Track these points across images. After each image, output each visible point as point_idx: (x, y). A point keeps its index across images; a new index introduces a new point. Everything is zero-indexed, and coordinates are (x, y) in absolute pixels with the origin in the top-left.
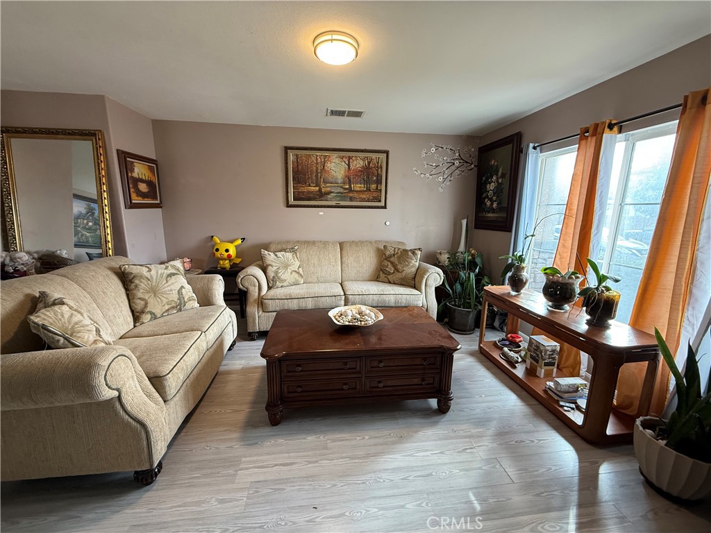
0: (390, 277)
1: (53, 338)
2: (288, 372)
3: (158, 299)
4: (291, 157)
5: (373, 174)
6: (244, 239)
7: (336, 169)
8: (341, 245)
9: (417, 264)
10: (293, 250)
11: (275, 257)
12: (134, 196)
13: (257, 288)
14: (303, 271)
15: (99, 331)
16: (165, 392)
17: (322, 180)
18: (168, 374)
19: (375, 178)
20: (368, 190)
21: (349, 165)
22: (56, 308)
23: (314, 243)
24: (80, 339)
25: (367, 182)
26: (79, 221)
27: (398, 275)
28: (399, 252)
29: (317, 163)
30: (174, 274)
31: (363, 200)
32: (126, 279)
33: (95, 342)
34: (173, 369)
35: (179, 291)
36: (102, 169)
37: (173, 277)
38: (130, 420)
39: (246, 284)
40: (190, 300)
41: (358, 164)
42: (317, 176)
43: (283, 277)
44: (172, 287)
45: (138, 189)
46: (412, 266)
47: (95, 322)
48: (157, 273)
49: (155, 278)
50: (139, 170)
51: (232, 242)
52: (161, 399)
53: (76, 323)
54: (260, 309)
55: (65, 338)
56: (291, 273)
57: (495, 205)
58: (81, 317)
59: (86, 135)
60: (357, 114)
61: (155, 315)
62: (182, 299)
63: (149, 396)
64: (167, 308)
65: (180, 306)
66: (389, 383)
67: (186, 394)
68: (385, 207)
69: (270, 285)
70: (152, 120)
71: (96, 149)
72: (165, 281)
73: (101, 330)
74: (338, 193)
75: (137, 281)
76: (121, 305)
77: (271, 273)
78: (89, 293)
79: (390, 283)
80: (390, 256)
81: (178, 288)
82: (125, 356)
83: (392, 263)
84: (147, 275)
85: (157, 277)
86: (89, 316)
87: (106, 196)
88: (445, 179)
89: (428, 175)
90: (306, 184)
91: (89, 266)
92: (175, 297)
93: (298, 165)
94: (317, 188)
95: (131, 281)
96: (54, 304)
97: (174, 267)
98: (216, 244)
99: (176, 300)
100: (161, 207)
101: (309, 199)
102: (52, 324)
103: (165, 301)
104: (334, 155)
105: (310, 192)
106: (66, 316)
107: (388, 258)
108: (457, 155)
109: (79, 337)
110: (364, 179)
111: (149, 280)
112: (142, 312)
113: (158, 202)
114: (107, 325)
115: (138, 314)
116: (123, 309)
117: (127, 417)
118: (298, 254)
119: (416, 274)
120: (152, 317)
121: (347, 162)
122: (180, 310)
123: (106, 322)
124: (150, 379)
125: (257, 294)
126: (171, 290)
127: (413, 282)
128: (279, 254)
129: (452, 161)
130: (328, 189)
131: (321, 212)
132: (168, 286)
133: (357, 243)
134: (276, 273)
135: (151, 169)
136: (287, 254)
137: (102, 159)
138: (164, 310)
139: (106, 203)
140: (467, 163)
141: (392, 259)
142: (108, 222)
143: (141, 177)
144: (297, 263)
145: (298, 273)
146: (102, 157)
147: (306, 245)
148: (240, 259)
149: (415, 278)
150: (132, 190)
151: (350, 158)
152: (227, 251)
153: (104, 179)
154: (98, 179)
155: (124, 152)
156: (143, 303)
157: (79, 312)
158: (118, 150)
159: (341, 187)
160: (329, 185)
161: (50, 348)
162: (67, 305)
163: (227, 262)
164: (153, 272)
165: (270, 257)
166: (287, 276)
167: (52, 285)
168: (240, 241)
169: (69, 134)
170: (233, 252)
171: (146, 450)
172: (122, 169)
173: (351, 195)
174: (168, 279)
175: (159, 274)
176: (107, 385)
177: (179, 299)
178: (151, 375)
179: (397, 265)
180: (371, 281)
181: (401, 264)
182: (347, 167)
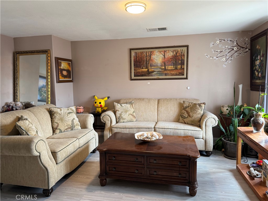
0: (185, 120)
1: (22, 131)
2: (109, 159)
3: (63, 123)
4: (133, 54)
5: (179, 60)
6: (109, 97)
7: (158, 58)
8: (159, 101)
9: (202, 112)
10: (131, 103)
11: (121, 106)
12: (60, 77)
13: (110, 122)
14: (136, 115)
15: (37, 132)
16: (57, 159)
17: (149, 65)
18: (58, 152)
19: (180, 62)
20: (176, 69)
21: (164, 56)
22: (24, 121)
23: (143, 99)
24: (30, 133)
25: (175, 64)
26: (43, 89)
27: (190, 119)
28: (192, 104)
29: (147, 56)
30: (71, 113)
31: (173, 75)
32: (51, 113)
33: (35, 135)
34: (61, 150)
35: (72, 121)
36: (49, 66)
37: (71, 114)
38: (42, 166)
39: (105, 120)
40: (77, 125)
41: (170, 54)
42: (146, 63)
43: (124, 117)
44: (69, 118)
45: (63, 74)
46: (199, 114)
47: (37, 129)
48: (64, 112)
49: (62, 114)
50: (64, 65)
51: (103, 99)
52: (55, 162)
53: (30, 127)
54: (110, 133)
55: (26, 132)
56: (129, 115)
57: (260, 75)
58: (32, 126)
59: (44, 52)
60: (164, 29)
61: (61, 131)
62: (73, 124)
63: (50, 159)
64: (66, 128)
65: (72, 128)
66: (160, 173)
67: (66, 164)
68: (186, 78)
69: (117, 121)
70: (71, 42)
71: (47, 58)
72: (67, 116)
73: (38, 132)
74: (158, 71)
75: (55, 115)
76: (49, 125)
77: (118, 115)
78: (37, 118)
79: (186, 124)
80: (186, 107)
81: (72, 119)
82: (43, 141)
83: (187, 111)
84: (60, 112)
85: (64, 113)
86: (35, 126)
87: (49, 78)
88: (227, 60)
89: (215, 57)
90: (140, 67)
91: (39, 107)
92: (70, 123)
93: (136, 58)
94: (147, 70)
95: (53, 115)
96: (24, 120)
97: (71, 109)
98: (96, 99)
99: (70, 124)
100: (73, 82)
101: (142, 76)
102: (22, 126)
103: (66, 124)
104: (156, 51)
105: (142, 72)
106: (27, 124)
107: (185, 109)
108: (235, 43)
109: (30, 132)
110: (173, 63)
111: (60, 114)
112: (56, 129)
113: (71, 79)
114: (42, 132)
115: (55, 129)
116: (49, 126)
117: (42, 165)
118: (134, 105)
119: (201, 119)
120: (60, 131)
121: (163, 54)
122: (72, 130)
123: (42, 131)
124: (52, 153)
125: (109, 125)
126: (69, 120)
127: (198, 123)
128: (123, 105)
129: (232, 48)
130: (153, 70)
131: (149, 82)
132: (68, 118)
133: (168, 99)
134: (121, 114)
135: (69, 64)
136: (127, 105)
137: (49, 62)
138: (65, 129)
139: (49, 81)
140: (243, 48)
141: (187, 109)
142: (49, 89)
143: (64, 68)
144: (133, 110)
145: (133, 115)
146: (49, 61)
147: (139, 101)
148: (107, 108)
149: (200, 121)
150: (60, 74)
151: (165, 51)
152: (100, 103)
153: (49, 70)
154: (47, 70)
155: (57, 58)
156: (57, 124)
157: (32, 124)
158: (55, 57)
159: (160, 68)
160: (153, 67)
161: (21, 135)
162: (28, 120)
163: (100, 109)
164: (62, 111)
165: (118, 106)
166: (126, 116)
167: (26, 114)
168: (106, 99)
169: (39, 52)
170: (103, 104)
171: (47, 180)
172: (56, 65)
173: (166, 72)
174: (68, 114)
175: (65, 112)
176: (36, 150)
177: (72, 124)
178: (52, 151)
179: (189, 112)
180: (175, 122)
181: (192, 112)
182: (163, 57)
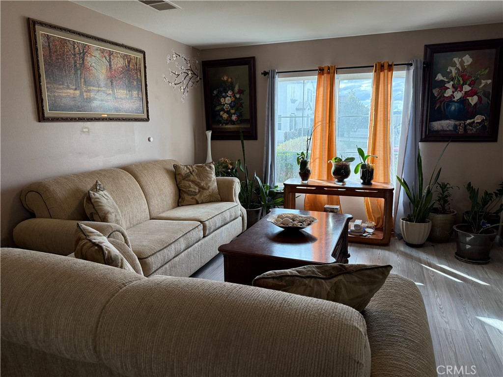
4: (41, 39)
19: (135, 83)
20: (131, 97)
21: (110, 62)
28: (194, 169)
29: (75, 54)
41: (119, 62)
42: (76, 74)
46: (214, 181)
57: (234, 117)
68: (148, 120)
79: (199, 203)
88: (184, 90)
89: (173, 84)
90: (63, 84)
94: (78, 93)
107: (186, 178)
108: (189, 65)
110: (125, 83)
129: (187, 71)
130: (91, 94)
140: (195, 74)
141: (192, 178)
151: (111, 54)
160: (91, 88)
179: (199, 182)
180: (174, 208)
181: (203, 180)
182: (108, 64)
